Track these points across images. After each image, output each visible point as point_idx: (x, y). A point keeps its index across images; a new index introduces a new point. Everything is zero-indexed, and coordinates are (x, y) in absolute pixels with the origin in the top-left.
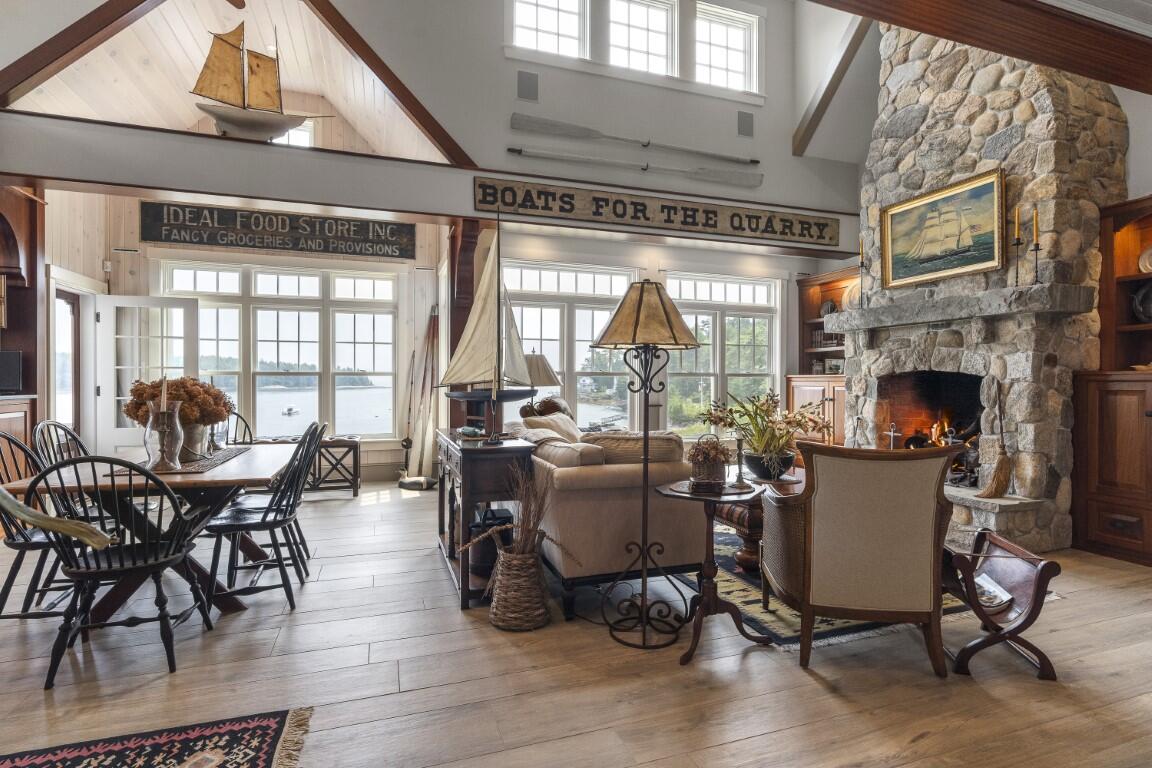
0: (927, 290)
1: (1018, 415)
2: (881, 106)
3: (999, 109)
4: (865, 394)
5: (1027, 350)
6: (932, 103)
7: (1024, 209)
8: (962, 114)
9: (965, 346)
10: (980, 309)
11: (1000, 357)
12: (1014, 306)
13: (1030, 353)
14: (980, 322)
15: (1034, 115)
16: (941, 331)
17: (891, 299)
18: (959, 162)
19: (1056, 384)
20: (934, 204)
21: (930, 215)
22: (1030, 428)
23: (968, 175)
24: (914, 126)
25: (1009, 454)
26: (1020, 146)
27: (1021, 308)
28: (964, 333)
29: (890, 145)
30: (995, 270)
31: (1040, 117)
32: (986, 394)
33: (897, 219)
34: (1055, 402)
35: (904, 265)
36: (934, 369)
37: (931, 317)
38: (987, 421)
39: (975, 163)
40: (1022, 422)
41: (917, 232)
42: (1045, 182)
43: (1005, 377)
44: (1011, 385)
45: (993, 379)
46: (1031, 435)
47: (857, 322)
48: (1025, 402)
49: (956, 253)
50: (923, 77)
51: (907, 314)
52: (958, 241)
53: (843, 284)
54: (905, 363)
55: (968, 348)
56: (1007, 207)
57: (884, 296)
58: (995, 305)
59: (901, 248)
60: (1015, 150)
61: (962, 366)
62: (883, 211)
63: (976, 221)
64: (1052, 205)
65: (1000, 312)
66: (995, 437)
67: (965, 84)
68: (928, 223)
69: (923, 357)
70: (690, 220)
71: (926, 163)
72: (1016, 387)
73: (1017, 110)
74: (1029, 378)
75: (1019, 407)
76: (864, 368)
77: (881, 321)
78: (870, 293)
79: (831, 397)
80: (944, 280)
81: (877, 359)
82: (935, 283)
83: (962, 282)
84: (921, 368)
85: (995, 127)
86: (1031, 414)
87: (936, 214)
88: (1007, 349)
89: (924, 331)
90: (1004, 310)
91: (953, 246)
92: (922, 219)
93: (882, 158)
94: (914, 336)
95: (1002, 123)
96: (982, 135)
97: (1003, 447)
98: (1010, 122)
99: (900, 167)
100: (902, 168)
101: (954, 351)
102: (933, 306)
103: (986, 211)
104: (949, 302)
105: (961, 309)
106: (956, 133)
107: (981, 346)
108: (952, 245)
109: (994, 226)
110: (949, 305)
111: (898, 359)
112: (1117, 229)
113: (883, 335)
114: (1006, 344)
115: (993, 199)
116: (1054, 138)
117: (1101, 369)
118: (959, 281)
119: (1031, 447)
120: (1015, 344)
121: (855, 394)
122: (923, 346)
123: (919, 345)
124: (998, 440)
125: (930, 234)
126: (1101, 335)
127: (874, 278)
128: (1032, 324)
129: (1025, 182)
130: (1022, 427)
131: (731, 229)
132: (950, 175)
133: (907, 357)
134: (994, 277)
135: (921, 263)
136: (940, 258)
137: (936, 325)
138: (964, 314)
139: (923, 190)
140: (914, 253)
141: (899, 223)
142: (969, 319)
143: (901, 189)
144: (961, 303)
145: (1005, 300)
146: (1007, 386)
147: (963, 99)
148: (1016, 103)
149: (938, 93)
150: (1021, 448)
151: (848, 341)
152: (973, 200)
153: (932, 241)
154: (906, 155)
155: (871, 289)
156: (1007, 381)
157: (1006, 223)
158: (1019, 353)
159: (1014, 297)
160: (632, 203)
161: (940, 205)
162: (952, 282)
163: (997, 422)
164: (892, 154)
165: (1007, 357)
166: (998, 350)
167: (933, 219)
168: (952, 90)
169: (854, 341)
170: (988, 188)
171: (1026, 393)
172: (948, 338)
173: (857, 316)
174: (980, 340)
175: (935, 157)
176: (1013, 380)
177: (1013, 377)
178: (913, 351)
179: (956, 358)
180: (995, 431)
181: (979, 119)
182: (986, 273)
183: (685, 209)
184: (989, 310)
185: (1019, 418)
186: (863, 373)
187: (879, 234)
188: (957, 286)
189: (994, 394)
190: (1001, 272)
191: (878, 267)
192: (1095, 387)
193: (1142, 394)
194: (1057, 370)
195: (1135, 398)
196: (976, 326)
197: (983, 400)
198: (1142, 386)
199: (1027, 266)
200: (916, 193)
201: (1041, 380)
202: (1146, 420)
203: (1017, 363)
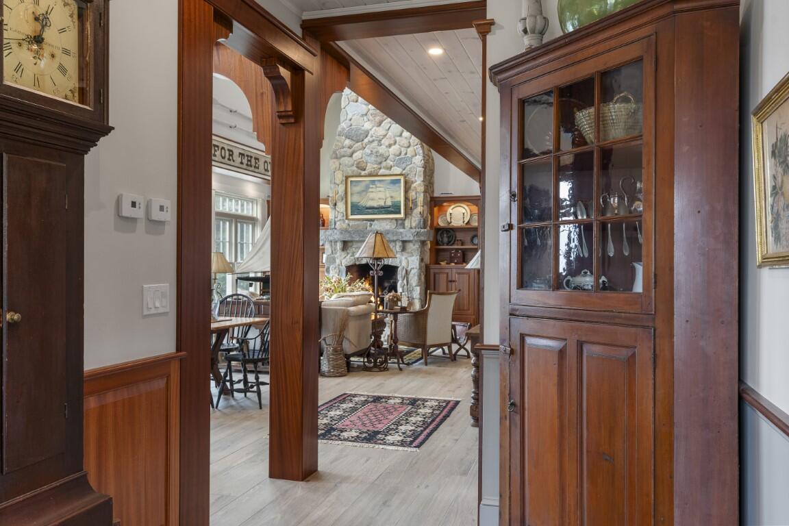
0: (369, 222)
1: (413, 283)
2: (342, 119)
3: (402, 147)
4: (338, 275)
5: (417, 255)
6: (371, 129)
7: (412, 194)
8: (385, 142)
10: (401, 237)
11: (406, 258)
12: (415, 237)
13: (418, 257)
14: (400, 242)
15: (416, 155)
17: (349, 225)
18: (384, 164)
20: (374, 181)
21: (371, 186)
22: (418, 288)
23: (387, 172)
24: (362, 137)
26: (410, 166)
29: (348, 142)
30: (401, 219)
31: (418, 156)
32: (400, 274)
33: (354, 184)
34: (423, 277)
35: (357, 209)
39: (391, 167)
41: (364, 193)
42: (419, 185)
43: (408, 267)
44: (411, 270)
45: (403, 268)
46: (419, 292)
47: (338, 236)
48: (416, 278)
49: (384, 208)
50: (366, 115)
52: (385, 202)
54: (362, 259)
56: (406, 191)
57: (344, 222)
59: (356, 199)
60: (408, 167)
62: (347, 178)
63: (393, 194)
64: (422, 195)
66: (404, 293)
67: (387, 128)
68: (370, 190)
70: (249, 163)
71: (368, 159)
72: (413, 272)
73: (409, 150)
74: (418, 268)
75: (414, 279)
76: (338, 261)
77: (352, 237)
78: (336, 220)
80: (378, 219)
81: (346, 257)
82: (373, 220)
85: (400, 154)
86: (418, 282)
87: (374, 186)
88: (409, 255)
90: (411, 239)
92: (367, 187)
93: (343, 148)
95: (403, 153)
96: (394, 155)
97: (408, 297)
98: (406, 154)
99: (354, 156)
100: (357, 155)
103: (397, 191)
105: (394, 236)
106: (382, 149)
107: (398, 253)
108: (382, 203)
109: (401, 199)
110: (387, 233)
112: (435, 207)
113: (350, 244)
114: (408, 253)
115: (400, 187)
116: (423, 167)
117: (430, 264)
118: (385, 221)
119: (418, 296)
120: (412, 253)
121: (332, 275)
125: (371, 195)
126: (430, 250)
127: (338, 212)
128: (419, 245)
129: (412, 183)
130: (415, 288)
131: (264, 171)
132: (380, 168)
134: (400, 222)
136: (376, 208)
138: (395, 238)
139: (366, 172)
140: (362, 203)
141: (355, 186)
142: (395, 241)
143: (354, 168)
144: (393, 232)
145: (412, 234)
146: (409, 271)
147: (385, 136)
148: (409, 147)
149: (373, 126)
150: (414, 297)
151: (327, 246)
152: (392, 185)
153: (372, 199)
154: (357, 151)
155: (336, 218)
156: (409, 269)
157: (406, 199)
158: (414, 257)
159: (415, 233)
160: (229, 150)
161: (376, 183)
162: (381, 221)
163: (405, 287)
164: (350, 147)
165: (409, 258)
166: (406, 255)
167: (373, 189)
168: (380, 128)
169: (332, 246)
170: (399, 181)
171: (416, 274)
173: (338, 233)
174: (400, 250)
175: (373, 158)
176: (411, 268)
180: (404, 290)
181: (393, 147)
182: (397, 220)
183: (248, 156)
184: (405, 238)
185: (414, 285)
186: (337, 264)
187: (341, 189)
188: (384, 223)
189: (403, 275)
190: (403, 220)
191: (341, 206)
192: (432, 271)
193: (447, 274)
194: (423, 264)
195: (445, 275)
196: (399, 244)
197: (399, 277)
198: (447, 271)
199: (413, 219)
200: (363, 173)
201: (420, 268)
202: (449, 283)
203: (413, 261)
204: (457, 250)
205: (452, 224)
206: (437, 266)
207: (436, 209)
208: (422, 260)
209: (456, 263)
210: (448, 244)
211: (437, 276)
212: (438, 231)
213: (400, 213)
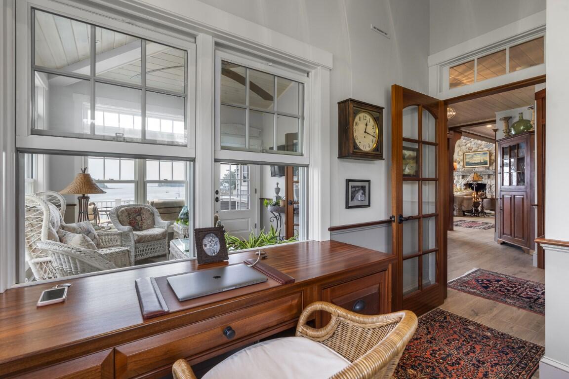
0: (473, 168)
17: (465, 170)
18: (480, 147)
23: (482, 150)
28: (483, 177)
29: (464, 141)
32: (487, 187)
35: (468, 164)
36: (477, 183)
39: (483, 148)
41: (472, 158)
49: (480, 163)
54: (470, 182)
55: (484, 179)
56: (490, 157)
57: (463, 169)
59: (468, 160)
60: (491, 148)
61: (483, 182)
62: (464, 153)
63: (484, 158)
66: (489, 194)
71: (473, 146)
75: (493, 189)
76: (460, 182)
77: (466, 174)
80: (477, 167)
81: (464, 181)
82: (475, 168)
85: (487, 143)
92: (473, 156)
95: (489, 143)
96: (485, 144)
100: (468, 145)
101: (481, 180)
103: (486, 157)
105: (485, 173)
106: (479, 142)
108: (479, 161)
109: (488, 160)
110: (481, 172)
113: (465, 176)
114: (491, 179)
115: (487, 155)
125: (474, 159)
127: (460, 165)
129: (493, 153)
132: (478, 149)
135: (472, 164)
136: (477, 163)
140: (471, 162)
141: (467, 156)
142: (485, 175)
143: (467, 150)
152: (483, 155)
153: (475, 160)
157: (490, 159)
161: (477, 154)
165: (491, 181)
167: (475, 156)
170: (486, 153)
173: (461, 173)
175: (475, 146)
182: (486, 167)
185: (493, 191)
187: (461, 158)
188: (480, 169)
190: (489, 167)
191: (461, 163)
196: (486, 177)
199: (493, 167)
200: (471, 151)
203: (493, 182)
213: (487, 164)
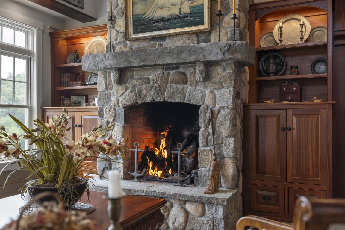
0: (158, 43)
1: (224, 131)
4: (114, 120)
5: (229, 87)
9: (189, 83)
10: (204, 56)
11: (212, 92)
12: (226, 55)
13: (231, 89)
14: (202, 65)
16: (172, 73)
17: (131, 48)
19: (239, 112)
22: (231, 140)
25: (218, 160)
27: (231, 56)
28: (188, 75)
30: (204, 32)
32: (203, 118)
34: (239, 123)
36: (166, 100)
37: (168, 60)
38: (203, 137)
40: (227, 137)
43: (215, 106)
44: (219, 111)
45: (207, 107)
46: (232, 146)
47: (110, 62)
48: (228, 123)
49: (179, 18)
51: (151, 57)
52: (180, 9)
53: (83, 41)
54: (145, 96)
55: (191, 85)
57: (126, 46)
58: (214, 53)
59: (140, 9)
61: (186, 98)
65: (217, 59)
66: (208, 148)
69: (159, 91)
72: (222, 112)
74: (231, 107)
75: (224, 126)
76: (113, 99)
77: (130, 62)
78: (114, 42)
79: (80, 123)
80: (170, 36)
81: (124, 93)
83: (182, 39)
84: (158, 99)
86: (232, 131)
88: (217, 86)
89: (160, 72)
90: (220, 57)
91: (177, 12)
94: (153, 76)
97: (215, 155)
101: (181, 87)
102: (170, 52)
104: (181, 50)
105: (191, 55)
107: (199, 84)
110: (181, 52)
111: (140, 92)
112: (256, 19)
113: (129, 74)
114: (216, 83)
118: (180, 38)
119: (231, 154)
120: (221, 83)
121: (105, 120)
122: (159, 83)
123: (156, 82)
124: (211, 150)
125: (161, 2)
127: (118, 31)
128: (232, 69)
130: (227, 140)
133: (147, 91)
134: (202, 37)
135: (154, 23)
136: (168, 20)
137: (168, 67)
138: (192, 59)
140: (149, 15)
142: (191, 64)
144: (190, 50)
145: (221, 50)
146: (216, 112)
150: (225, 155)
151: (100, 79)
153: (162, 7)
155: (116, 40)
156: (216, 108)
158: (224, 89)
159: (226, 48)
162: (175, 38)
163: (210, 137)
165: (216, 92)
166: (211, 86)
169: (105, 78)
171: (229, 117)
172: (178, 77)
173: (110, 57)
174: (201, 79)
176: (220, 107)
177: (221, 106)
178: (151, 87)
179: (182, 92)
180: (209, 144)
182: (197, 33)
184: (210, 57)
185: (224, 134)
186: (113, 103)
189: (208, 118)
190: (208, 33)
192: (253, 114)
193: (279, 116)
194: (239, 102)
195: (275, 119)
196: (199, 68)
197: (201, 122)
198: (277, 113)
199: (223, 31)
201: (235, 108)
202: (282, 133)
203: (222, 96)
204: (291, 81)
205: (283, 43)
206: (260, 106)
207: (257, 23)
208: (237, 95)
209: (290, 101)
210: (275, 74)
211: (261, 120)
212: (261, 54)
